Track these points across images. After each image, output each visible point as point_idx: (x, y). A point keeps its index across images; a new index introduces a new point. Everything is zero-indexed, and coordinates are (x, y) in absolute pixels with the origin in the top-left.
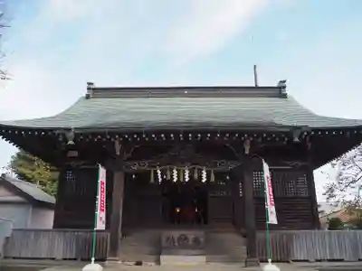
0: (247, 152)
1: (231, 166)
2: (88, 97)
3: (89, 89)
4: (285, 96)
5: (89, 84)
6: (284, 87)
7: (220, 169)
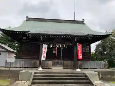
0: (75, 41)
1: (71, 44)
2: (27, 20)
3: (27, 18)
4: (84, 24)
5: (26, 16)
6: (84, 21)
7: (68, 45)
